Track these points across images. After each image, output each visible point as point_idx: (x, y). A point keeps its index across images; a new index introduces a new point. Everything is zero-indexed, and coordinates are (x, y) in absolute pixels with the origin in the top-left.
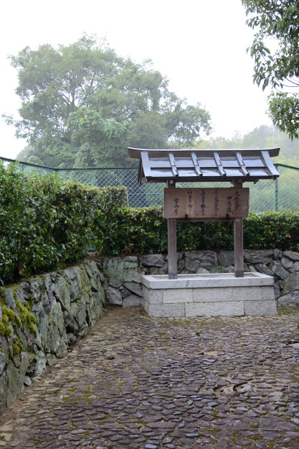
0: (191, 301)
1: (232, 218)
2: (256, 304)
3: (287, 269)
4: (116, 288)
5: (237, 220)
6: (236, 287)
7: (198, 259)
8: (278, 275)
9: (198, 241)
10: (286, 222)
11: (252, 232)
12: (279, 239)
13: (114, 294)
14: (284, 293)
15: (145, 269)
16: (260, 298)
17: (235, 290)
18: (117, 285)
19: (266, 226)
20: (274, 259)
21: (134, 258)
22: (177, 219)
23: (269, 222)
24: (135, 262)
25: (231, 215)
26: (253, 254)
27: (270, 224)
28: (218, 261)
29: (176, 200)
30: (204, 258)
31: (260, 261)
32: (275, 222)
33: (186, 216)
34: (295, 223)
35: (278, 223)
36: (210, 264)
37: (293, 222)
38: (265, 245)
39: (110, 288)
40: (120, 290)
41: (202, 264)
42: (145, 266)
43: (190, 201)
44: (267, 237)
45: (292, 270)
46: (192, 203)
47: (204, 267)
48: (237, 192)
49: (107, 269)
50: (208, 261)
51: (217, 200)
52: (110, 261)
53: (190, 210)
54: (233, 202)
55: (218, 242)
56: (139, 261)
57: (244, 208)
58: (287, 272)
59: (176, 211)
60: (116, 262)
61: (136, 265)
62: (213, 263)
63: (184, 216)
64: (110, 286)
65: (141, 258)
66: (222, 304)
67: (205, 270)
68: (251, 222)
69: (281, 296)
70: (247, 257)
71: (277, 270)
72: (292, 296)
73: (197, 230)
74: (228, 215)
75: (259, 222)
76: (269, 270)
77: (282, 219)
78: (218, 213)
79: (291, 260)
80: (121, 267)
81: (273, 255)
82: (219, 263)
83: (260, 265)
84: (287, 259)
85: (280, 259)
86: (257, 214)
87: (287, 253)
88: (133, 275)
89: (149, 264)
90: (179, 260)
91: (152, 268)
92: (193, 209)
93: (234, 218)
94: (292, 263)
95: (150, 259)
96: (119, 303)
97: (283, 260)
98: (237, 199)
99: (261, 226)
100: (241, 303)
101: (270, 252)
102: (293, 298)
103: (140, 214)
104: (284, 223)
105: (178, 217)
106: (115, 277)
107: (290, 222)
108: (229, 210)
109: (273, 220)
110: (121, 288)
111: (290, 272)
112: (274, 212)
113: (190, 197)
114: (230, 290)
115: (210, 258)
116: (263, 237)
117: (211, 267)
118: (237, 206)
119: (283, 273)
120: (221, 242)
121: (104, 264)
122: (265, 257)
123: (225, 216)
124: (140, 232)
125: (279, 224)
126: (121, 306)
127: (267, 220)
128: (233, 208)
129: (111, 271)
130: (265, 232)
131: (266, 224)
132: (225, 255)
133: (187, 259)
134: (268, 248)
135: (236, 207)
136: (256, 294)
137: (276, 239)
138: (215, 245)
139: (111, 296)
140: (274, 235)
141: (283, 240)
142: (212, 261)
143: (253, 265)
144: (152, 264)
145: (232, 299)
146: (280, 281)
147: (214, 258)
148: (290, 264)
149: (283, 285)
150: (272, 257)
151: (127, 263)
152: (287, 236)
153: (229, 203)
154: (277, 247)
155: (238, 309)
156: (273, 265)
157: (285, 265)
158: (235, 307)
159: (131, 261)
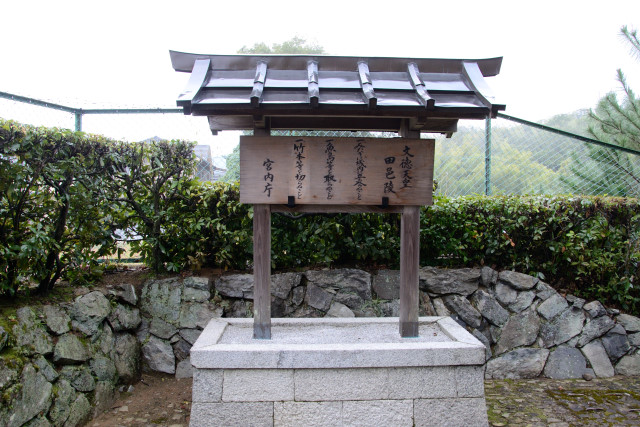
0: (290, 397)
1: (395, 207)
2: (442, 406)
3: (505, 306)
4: (164, 340)
5: (408, 212)
6: (395, 368)
7: (332, 285)
8: (489, 317)
9: (335, 249)
10: (506, 216)
11: (443, 233)
12: (492, 247)
13: (159, 351)
14: (498, 352)
15: (225, 304)
16: (452, 392)
17: (394, 375)
18: (167, 333)
19: (468, 223)
20: (482, 285)
21: (203, 281)
22: (272, 206)
23: (474, 214)
24: (204, 289)
25: (393, 199)
26: (442, 276)
27: (477, 220)
28: (373, 291)
29: (268, 164)
30: (345, 284)
31: (455, 290)
32: (486, 215)
33: (291, 199)
34: (524, 218)
35: (491, 217)
36: (355, 296)
37: (519, 215)
38: (466, 259)
39: (152, 339)
40: (173, 344)
41: (340, 296)
42: (225, 297)
43: (300, 166)
44: (470, 244)
45: (514, 308)
46: (305, 171)
47: (344, 302)
48: (407, 149)
49: (148, 301)
50: (353, 289)
51: (361, 165)
52: (155, 287)
53: (300, 187)
54: (397, 171)
55: (375, 251)
56: (212, 288)
57: (423, 183)
58: (506, 312)
59: (268, 188)
60: (166, 288)
61: (206, 294)
62: (361, 294)
63: (286, 201)
64: (151, 334)
65: (217, 281)
66: (362, 407)
67: (344, 309)
68: (440, 215)
69: (492, 358)
70: (431, 281)
71: (488, 307)
72: (514, 358)
73: (332, 228)
74: (385, 200)
75: (456, 214)
76: (471, 307)
77: (500, 211)
78: (364, 193)
79: (513, 288)
80: (176, 297)
81: (480, 278)
82: (374, 294)
83: (456, 298)
84: (506, 287)
85: (492, 286)
86: (452, 200)
87: (508, 275)
88: (198, 314)
89: (232, 294)
90: (293, 288)
91: (238, 303)
92: (306, 184)
93: (402, 207)
94: (514, 293)
95: (233, 284)
96: (169, 369)
97: (499, 288)
98: (406, 164)
99: (460, 222)
100: (407, 405)
101: (474, 273)
102: (515, 363)
103: (218, 194)
104: (503, 219)
105: (272, 200)
106: (163, 318)
107: (515, 216)
108: (389, 187)
109: (481, 211)
110: (174, 339)
111: (511, 312)
112: (483, 198)
113: (299, 156)
114: (382, 375)
115: (355, 284)
116: (464, 242)
117: (358, 301)
118: (407, 178)
119: (497, 314)
120: (382, 252)
121: (144, 291)
122: (465, 282)
123: (379, 202)
124: (216, 231)
125: (493, 220)
126: (172, 376)
127: (472, 211)
128: (397, 183)
129: (157, 306)
130: (466, 235)
131: (469, 219)
132: (386, 277)
133: (310, 286)
134: (470, 265)
135: (406, 183)
136: (444, 384)
137: (485, 249)
138: (369, 257)
139: (153, 355)
140: (484, 240)
141: (500, 250)
142: (361, 289)
143: (442, 296)
144: (239, 295)
145: (385, 396)
146: (492, 328)
147: (364, 283)
148: (511, 296)
149: (498, 336)
150: (479, 282)
151: (188, 291)
152: (507, 243)
153: (389, 172)
154: (488, 263)
155: (399, 417)
156: (480, 297)
157: (501, 298)
158: (392, 413)
159: (197, 287)
